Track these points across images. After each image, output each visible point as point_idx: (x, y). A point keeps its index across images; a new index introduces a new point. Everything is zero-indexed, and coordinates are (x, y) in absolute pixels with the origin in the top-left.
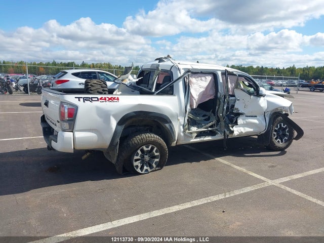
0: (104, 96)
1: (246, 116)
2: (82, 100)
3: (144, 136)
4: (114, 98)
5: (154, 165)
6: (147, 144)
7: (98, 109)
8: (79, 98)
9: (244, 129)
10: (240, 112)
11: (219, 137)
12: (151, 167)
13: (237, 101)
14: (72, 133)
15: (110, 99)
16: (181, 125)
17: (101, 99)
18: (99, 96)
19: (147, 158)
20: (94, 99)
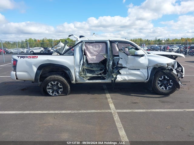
0: (30, 56)
1: (129, 69)
2: (20, 57)
3: (52, 76)
4: (35, 57)
5: (60, 93)
6: (54, 81)
7: (26, 62)
8: (19, 56)
9: (128, 78)
10: (123, 66)
11: (108, 81)
12: (58, 93)
13: (121, 60)
14: (15, 72)
15: (33, 57)
16: (77, 72)
17: (29, 57)
18: (28, 56)
19: (55, 88)
20: (25, 57)
